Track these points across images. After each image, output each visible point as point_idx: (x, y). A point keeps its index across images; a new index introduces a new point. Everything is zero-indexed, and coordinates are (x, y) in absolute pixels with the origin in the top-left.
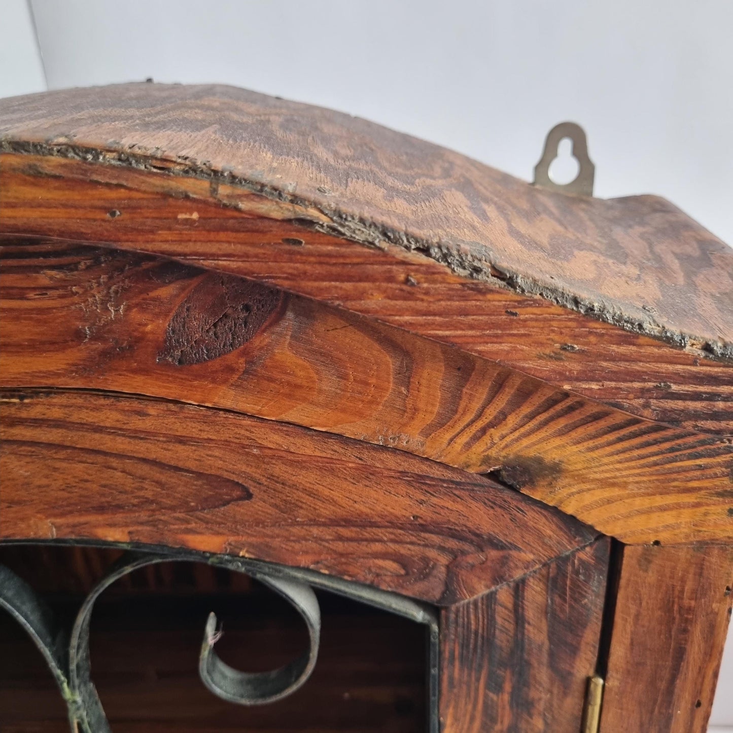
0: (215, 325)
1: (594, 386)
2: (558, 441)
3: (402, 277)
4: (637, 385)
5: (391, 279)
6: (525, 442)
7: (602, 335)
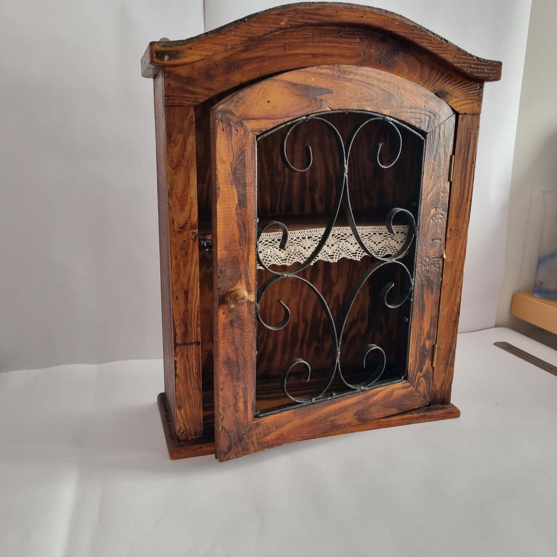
0: (387, 54)
1: (460, 65)
2: (449, 86)
3: (430, 39)
4: (466, 65)
5: (428, 39)
6: (442, 86)
7: (461, 54)
